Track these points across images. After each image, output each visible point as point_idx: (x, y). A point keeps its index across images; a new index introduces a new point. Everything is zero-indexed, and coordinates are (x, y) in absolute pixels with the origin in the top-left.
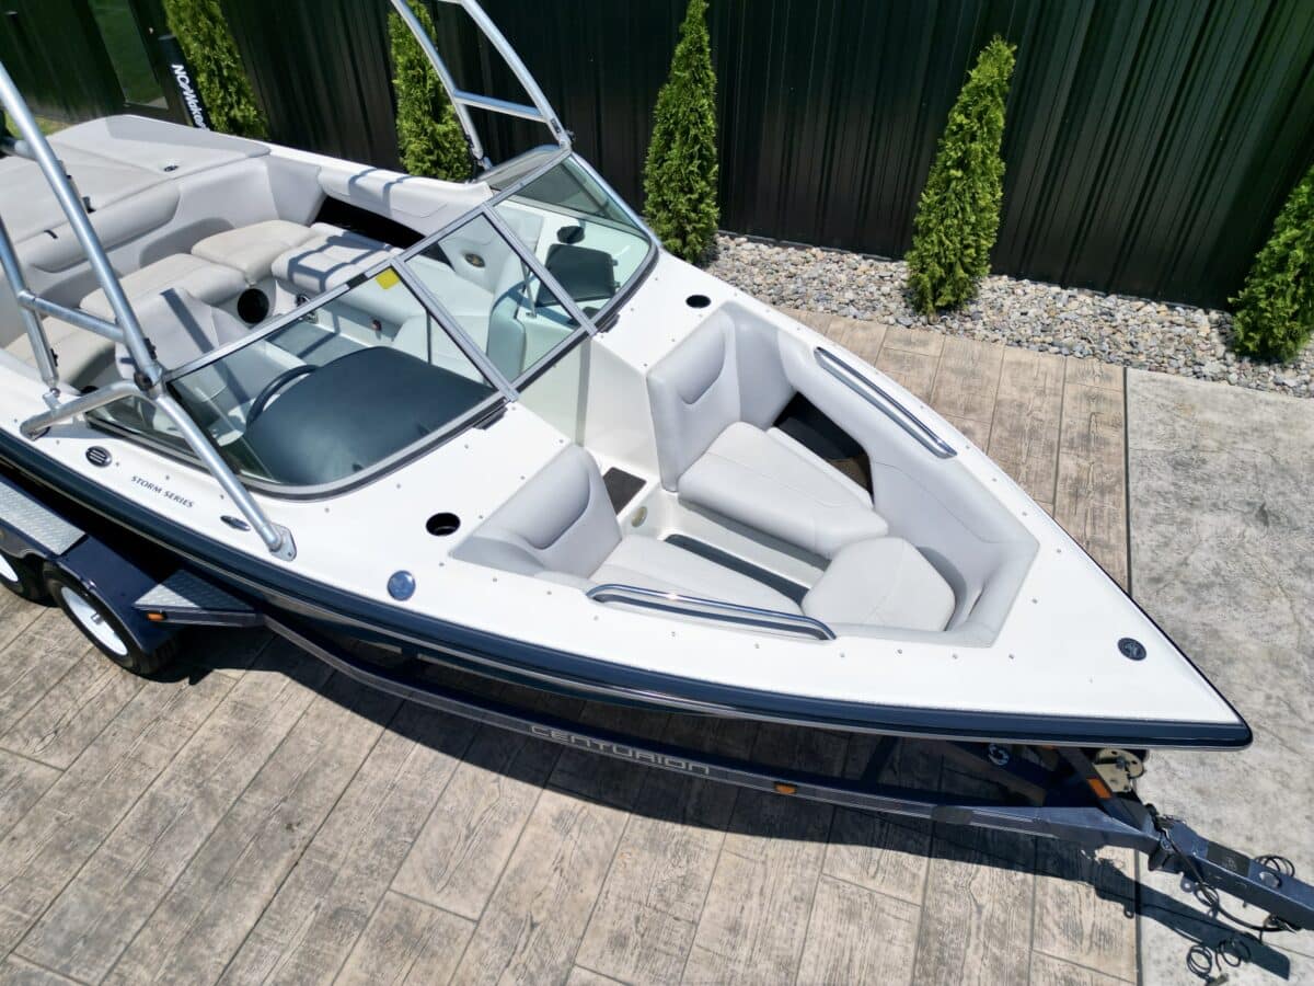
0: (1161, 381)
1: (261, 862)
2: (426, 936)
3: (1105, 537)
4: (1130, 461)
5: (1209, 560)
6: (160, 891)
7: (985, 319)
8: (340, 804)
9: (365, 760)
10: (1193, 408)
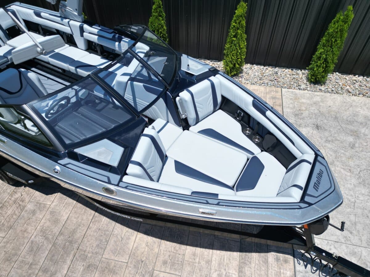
0: (290, 91)
1: (66, 255)
2: (114, 268)
6: (38, 267)
7: (245, 77)
8: (85, 236)
9: (90, 223)
10: (299, 98)
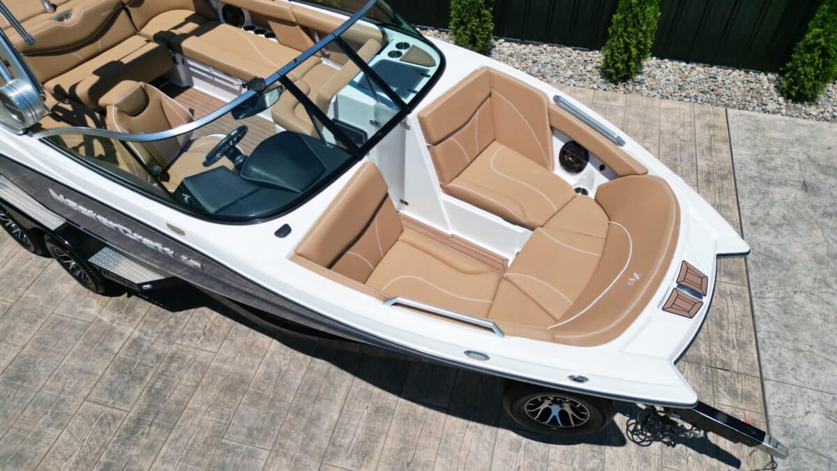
0: (746, 115)
1: (333, 389)
3: (726, 203)
4: (734, 161)
5: (779, 211)
6: (286, 405)
7: (647, 84)
10: (764, 129)
